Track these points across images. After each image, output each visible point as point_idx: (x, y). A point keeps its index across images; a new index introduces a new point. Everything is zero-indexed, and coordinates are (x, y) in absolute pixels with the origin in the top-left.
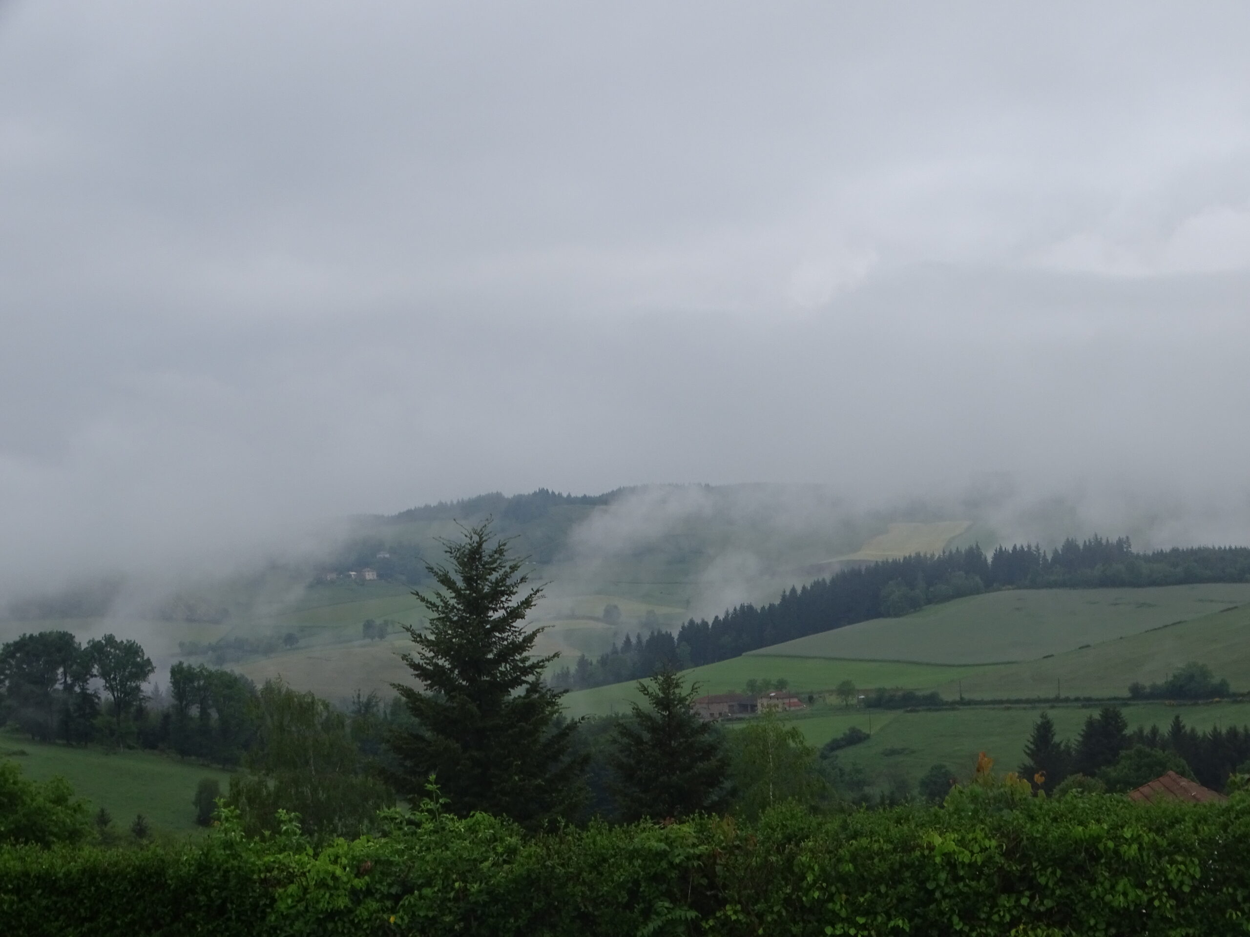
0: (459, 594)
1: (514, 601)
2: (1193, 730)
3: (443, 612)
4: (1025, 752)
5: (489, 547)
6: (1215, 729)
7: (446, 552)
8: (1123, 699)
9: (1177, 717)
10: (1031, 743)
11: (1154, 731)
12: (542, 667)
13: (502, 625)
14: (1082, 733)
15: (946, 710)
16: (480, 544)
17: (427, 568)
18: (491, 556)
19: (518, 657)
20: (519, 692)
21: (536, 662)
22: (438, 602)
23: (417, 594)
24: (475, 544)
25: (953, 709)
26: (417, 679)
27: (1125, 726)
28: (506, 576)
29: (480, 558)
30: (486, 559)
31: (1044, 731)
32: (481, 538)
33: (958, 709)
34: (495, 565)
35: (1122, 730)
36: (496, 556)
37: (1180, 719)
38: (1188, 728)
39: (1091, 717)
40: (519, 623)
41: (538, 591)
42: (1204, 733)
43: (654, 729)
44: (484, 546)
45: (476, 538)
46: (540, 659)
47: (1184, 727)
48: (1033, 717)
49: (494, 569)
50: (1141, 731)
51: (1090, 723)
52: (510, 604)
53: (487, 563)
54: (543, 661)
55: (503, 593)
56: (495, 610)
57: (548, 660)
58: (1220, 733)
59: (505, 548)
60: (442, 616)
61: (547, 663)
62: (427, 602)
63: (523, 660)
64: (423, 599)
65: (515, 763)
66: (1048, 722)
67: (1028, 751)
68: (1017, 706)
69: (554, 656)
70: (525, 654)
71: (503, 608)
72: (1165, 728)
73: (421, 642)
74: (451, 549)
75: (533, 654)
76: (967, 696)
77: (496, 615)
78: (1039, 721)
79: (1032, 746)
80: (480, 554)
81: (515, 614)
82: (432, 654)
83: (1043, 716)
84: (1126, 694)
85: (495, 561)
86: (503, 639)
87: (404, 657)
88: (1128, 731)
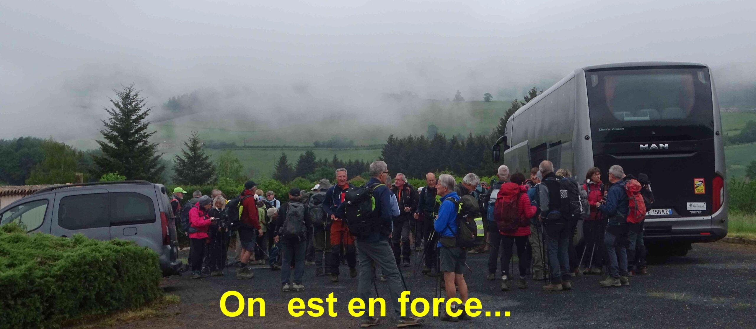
0: (121, 109)
1: (140, 113)
2: (341, 161)
3: (115, 116)
4: (275, 168)
5: (132, 94)
6: (350, 160)
7: (117, 95)
8: (311, 147)
9: (335, 155)
10: (278, 164)
11: (326, 161)
12: (151, 136)
13: (137, 121)
14: (298, 161)
15: (239, 150)
16: (129, 93)
17: (111, 100)
18: (133, 97)
19: (142, 132)
20: (141, 144)
21: (148, 134)
22: (113, 112)
23: (106, 109)
24: (127, 93)
25: (241, 149)
26: (105, 139)
27: (315, 158)
28: (138, 104)
29: (129, 98)
30: (131, 98)
31: (283, 160)
32: (130, 90)
33: (244, 150)
34: (134, 100)
35: (314, 160)
36: (135, 97)
37: (337, 156)
38: (339, 160)
39: (302, 154)
40: (142, 121)
41: (149, 109)
42: (346, 162)
43: (189, 157)
44: (131, 93)
45: (128, 90)
46: (150, 133)
47: (338, 159)
48: (278, 154)
49: (134, 101)
50: (321, 160)
51: (302, 157)
52: (139, 114)
53: (131, 99)
54: (151, 134)
55: (137, 110)
56: (134, 115)
57: (152, 133)
58: (352, 162)
59: (138, 94)
60: (115, 117)
61: (152, 134)
62: (110, 112)
63: (144, 133)
64: (108, 111)
65: (141, 169)
66: (285, 156)
67: (276, 168)
68: (268, 149)
69: (155, 132)
70: (144, 131)
71: (136, 115)
72: (330, 160)
73: (108, 126)
74: (118, 93)
75: (147, 131)
76: (247, 144)
77: (133, 118)
78: (281, 156)
79: (278, 166)
80: (129, 96)
81: (141, 117)
82: (111, 131)
83: (283, 154)
84: (313, 145)
85: (134, 99)
86: (136, 126)
87: (101, 132)
88: (316, 161)
